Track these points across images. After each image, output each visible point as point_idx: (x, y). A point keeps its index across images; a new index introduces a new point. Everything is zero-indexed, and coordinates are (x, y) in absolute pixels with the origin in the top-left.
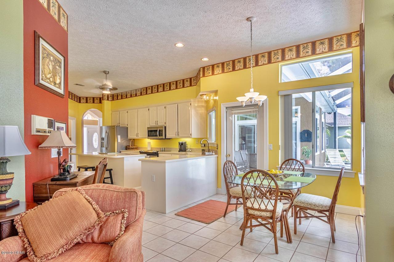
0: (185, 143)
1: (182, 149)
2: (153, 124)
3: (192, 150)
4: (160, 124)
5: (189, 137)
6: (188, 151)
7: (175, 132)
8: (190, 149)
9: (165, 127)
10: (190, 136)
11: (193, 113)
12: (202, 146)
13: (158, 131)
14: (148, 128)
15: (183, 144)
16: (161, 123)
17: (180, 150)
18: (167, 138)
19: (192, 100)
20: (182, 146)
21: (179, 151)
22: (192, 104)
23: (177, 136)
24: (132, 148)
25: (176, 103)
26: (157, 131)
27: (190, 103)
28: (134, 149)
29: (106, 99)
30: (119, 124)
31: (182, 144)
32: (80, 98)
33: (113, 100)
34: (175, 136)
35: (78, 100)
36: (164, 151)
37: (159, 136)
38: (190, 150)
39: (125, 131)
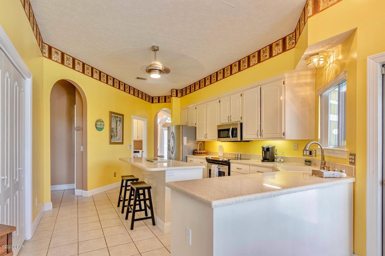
0: (273, 148)
1: (268, 157)
2: (223, 121)
3: (285, 160)
4: (233, 120)
5: (281, 138)
6: (278, 160)
7: (257, 131)
8: (282, 158)
9: (241, 124)
10: (282, 136)
11: (287, 97)
12: (305, 154)
13: (231, 130)
14: (218, 126)
15: (270, 150)
16: (235, 119)
17: (265, 159)
18: (243, 140)
19: (286, 75)
20: (268, 152)
21: (263, 161)
22: (286, 82)
23: (259, 137)
24: (200, 153)
25: (258, 86)
26: (228, 130)
27: (283, 80)
28: (203, 154)
29: (175, 95)
30: (188, 123)
31: (268, 149)
32: (153, 98)
33: (182, 96)
34: (256, 137)
35: (151, 100)
36: (240, 159)
37: (233, 137)
38: (282, 160)
39: (192, 131)
